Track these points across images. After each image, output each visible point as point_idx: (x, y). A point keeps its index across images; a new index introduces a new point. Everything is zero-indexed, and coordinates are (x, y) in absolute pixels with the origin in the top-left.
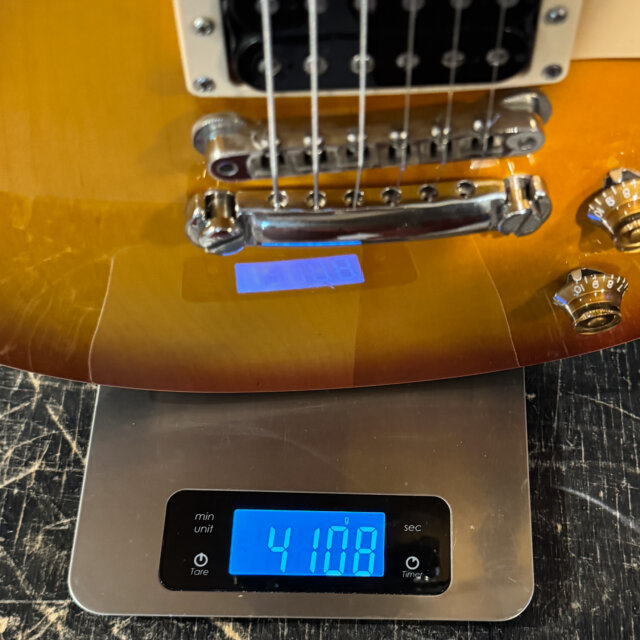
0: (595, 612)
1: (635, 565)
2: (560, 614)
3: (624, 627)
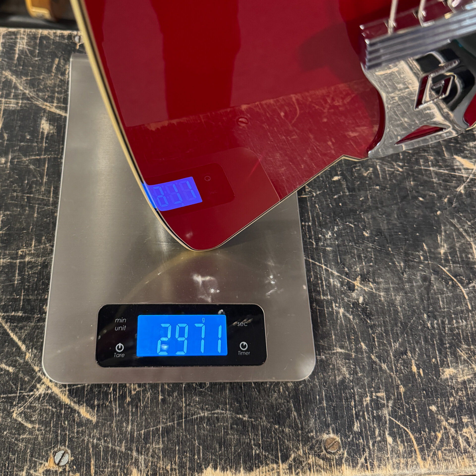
0: (302, 388)
1: (323, 357)
2: (281, 390)
3: (319, 396)
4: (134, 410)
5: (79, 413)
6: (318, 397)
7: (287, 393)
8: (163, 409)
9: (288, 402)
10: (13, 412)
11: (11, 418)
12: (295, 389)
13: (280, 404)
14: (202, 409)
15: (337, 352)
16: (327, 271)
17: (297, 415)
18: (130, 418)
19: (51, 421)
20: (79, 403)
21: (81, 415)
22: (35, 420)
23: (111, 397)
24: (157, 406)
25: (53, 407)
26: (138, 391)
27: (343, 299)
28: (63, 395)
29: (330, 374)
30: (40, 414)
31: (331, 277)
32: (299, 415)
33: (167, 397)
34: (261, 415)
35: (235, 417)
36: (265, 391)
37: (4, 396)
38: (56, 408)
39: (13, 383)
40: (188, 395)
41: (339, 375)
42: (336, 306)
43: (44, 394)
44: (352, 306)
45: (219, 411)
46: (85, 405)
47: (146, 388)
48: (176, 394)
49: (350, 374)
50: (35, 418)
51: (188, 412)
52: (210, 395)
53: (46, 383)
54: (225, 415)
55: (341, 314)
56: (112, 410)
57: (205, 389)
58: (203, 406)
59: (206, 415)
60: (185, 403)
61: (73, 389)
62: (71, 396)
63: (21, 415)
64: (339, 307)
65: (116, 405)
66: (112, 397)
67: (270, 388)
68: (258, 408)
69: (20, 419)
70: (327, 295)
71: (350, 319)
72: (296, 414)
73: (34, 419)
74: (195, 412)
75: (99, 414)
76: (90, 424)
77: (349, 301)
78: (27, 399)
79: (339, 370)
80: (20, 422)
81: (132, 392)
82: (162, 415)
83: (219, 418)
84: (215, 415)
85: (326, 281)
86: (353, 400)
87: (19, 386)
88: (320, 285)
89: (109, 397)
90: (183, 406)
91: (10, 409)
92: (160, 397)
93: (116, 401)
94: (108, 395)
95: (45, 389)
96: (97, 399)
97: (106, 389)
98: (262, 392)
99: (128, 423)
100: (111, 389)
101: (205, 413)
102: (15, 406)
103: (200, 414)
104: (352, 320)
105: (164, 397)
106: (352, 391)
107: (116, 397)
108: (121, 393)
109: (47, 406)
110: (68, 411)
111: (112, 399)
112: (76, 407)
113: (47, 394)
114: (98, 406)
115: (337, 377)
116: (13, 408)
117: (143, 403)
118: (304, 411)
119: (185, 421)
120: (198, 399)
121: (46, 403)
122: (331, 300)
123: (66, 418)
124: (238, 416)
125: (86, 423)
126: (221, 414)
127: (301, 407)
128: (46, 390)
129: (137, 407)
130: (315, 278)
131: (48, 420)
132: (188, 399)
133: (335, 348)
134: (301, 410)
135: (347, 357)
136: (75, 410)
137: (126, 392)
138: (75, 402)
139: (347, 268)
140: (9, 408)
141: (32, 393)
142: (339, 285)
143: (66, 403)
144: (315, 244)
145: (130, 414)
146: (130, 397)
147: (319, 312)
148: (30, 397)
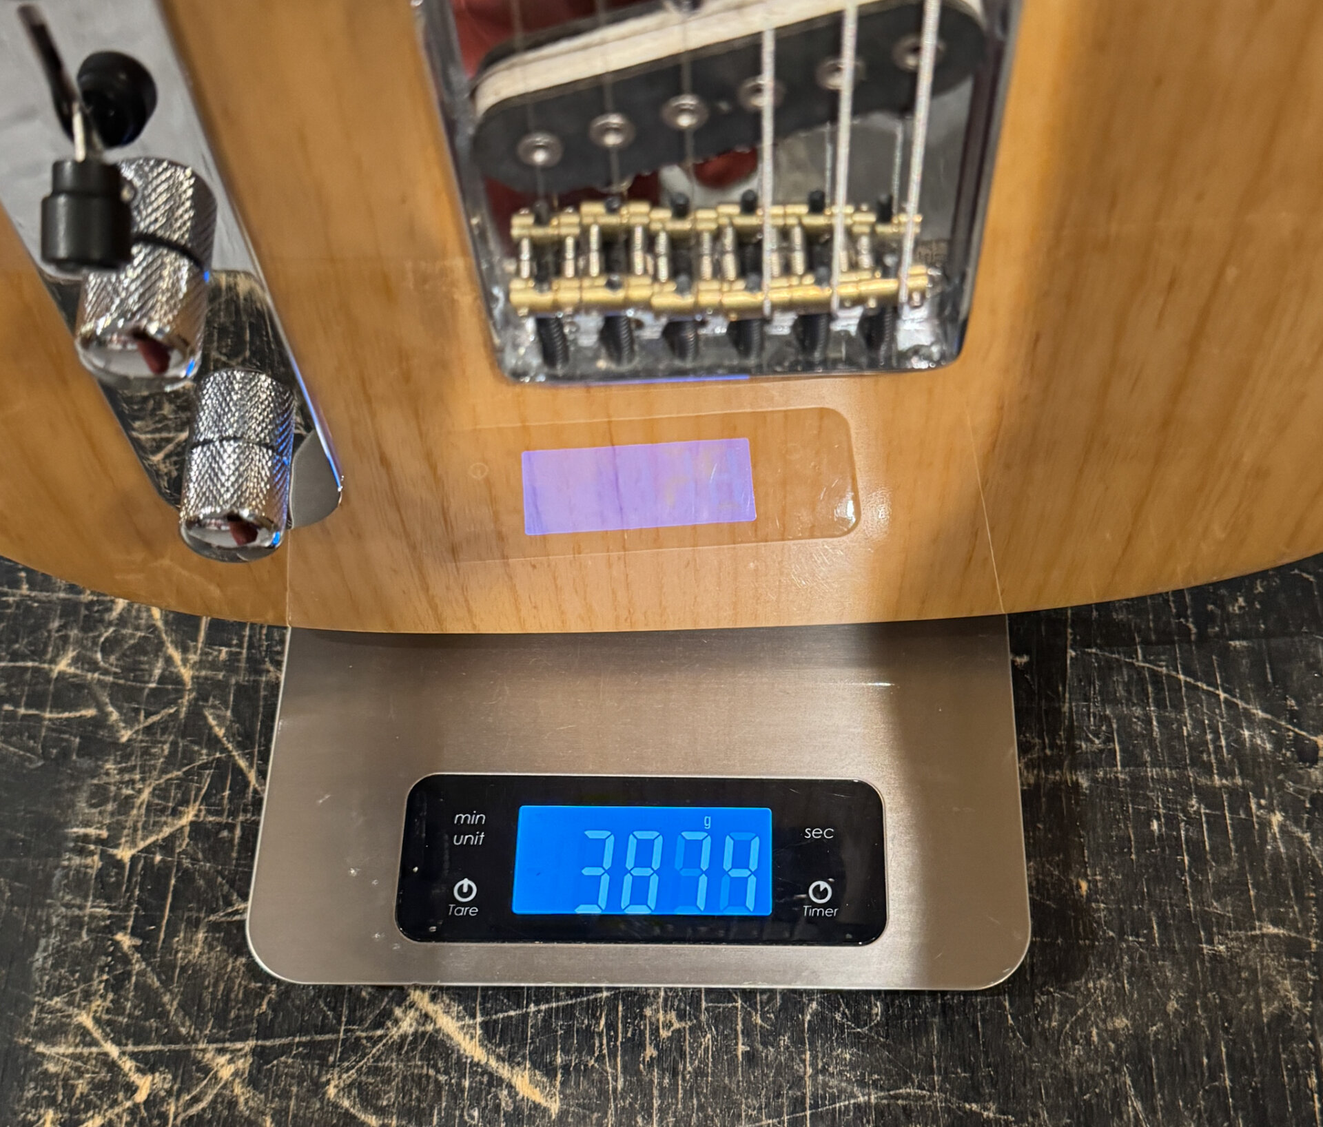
0: (1156, 1033)
1: (1222, 948)
2: (1095, 1038)
3: (1208, 1058)
4: (666, 1081)
5: (510, 1087)
6: (1205, 1061)
7: (1112, 1045)
8: (749, 1082)
9: (1115, 1070)
10: (328, 1082)
11: (322, 1101)
12: (1135, 1037)
13: (1092, 1076)
14: (862, 1083)
15: (1263, 935)
16: (1230, 705)
17: (1145, 1109)
18: (656, 1103)
19: (432, 1108)
20: (510, 1059)
21: (517, 1094)
22: (387, 1106)
23: (601, 1045)
24: (732, 1073)
25: (438, 1071)
26: (678, 1031)
27: (1281, 786)
28: (468, 1037)
29: (1241, 995)
30: (403, 1091)
31: (1244, 724)
32: (1151, 1110)
33: (760, 1047)
34: (1035, 1104)
35: (959, 1108)
36: (1046, 1039)
37: (304, 1039)
38: (446, 1073)
39: (327, 1004)
40: (819, 1043)
41: (1269, 1002)
42: (1260, 806)
43: (415, 1034)
44: (1308, 805)
45: (911, 1091)
46: (528, 1065)
47: (699, 1022)
48: (785, 1040)
49: (1303, 998)
50: (389, 1099)
51: (820, 1092)
52: (883, 1046)
53: (420, 1006)
54: (930, 1103)
55: (1276, 829)
56: (603, 1081)
57: (871, 1029)
58: (863, 1075)
59: (873, 1100)
60: (814, 1065)
61: (496, 1021)
62: (490, 1042)
63: (350, 1092)
64: (1271, 810)
65: (615, 1067)
66: (605, 1046)
67: (1060, 1032)
68: (1024, 1085)
69: (346, 1103)
70: (1233, 775)
71: (1301, 842)
72: (1138, 1106)
73: (385, 1103)
74: (840, 1092)
75: (568, 1091)
76: (543, 1117)
77: (1301, 792)
78: (366, 1047)
79: (1269, 985)
80: (347, 1110)
81: (661, 1031)
82: (747, 1098)
83: (911, 1111)
84: (900, 1102)
85: (1228, 734)
86: (1314, 1072)
87: (345, 1011)
88: (1211, 747)
89: (597, 1044)
90: (805, 1073)
91: (320, 1075)
92: (741, 1048)
93: (615, 1057)
94: (593, 1038)
95: (416, 1020)
96: (562, 1050)
97: (586, 1022)
98: (1037, 1040)
99: (650, 1116)
100: (603, 1022)
101: (869, 1095)
102: (333, 1066)
103: (856, 1097)
104: (1309, 845)
105: (751, 1047)
106: (1311, 1045)
107: (615, 1046)
108: (629, 1035)
109: (422, 1067)
110: (481, 1083)
111: (605, 1051)
112: (504, 1071)
113: (424, 1034)
114: (566, 1068)
115: (1264, 1005)
116: (327, 1072)
117: (691, 1064)
118: (1163, 1098)
119: (811, 1115)
120: (848, 1056)
121: (421, 1059)
122: (1243, 786)
123: (476, 1099)
124: (967, 1106)
125: (530, 1115)
126: (919, 1098)
127: (1156, 1087)
128: (418, 1023)
129: (675, 1073)
130: (1194, 728)
131: (424, 1105)
132: (820, 1055)
133: (1257, 923)
134: (1153, 1095)
135: (1295, 948)
136: (500, 1080)
137: (642, 1033)
138: (500, 1058)
139: (1296, 699)
140: (316, 1072)
141: (379, 1032)
142: (1269, 746)
143: (476, 1060)
144: (1194, 630)
145: (656, 1092)
146: (657, 1046)
147: (1208, 822)
148: (375, 1041)
